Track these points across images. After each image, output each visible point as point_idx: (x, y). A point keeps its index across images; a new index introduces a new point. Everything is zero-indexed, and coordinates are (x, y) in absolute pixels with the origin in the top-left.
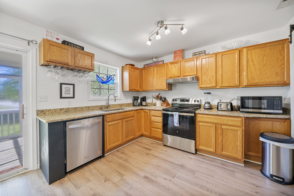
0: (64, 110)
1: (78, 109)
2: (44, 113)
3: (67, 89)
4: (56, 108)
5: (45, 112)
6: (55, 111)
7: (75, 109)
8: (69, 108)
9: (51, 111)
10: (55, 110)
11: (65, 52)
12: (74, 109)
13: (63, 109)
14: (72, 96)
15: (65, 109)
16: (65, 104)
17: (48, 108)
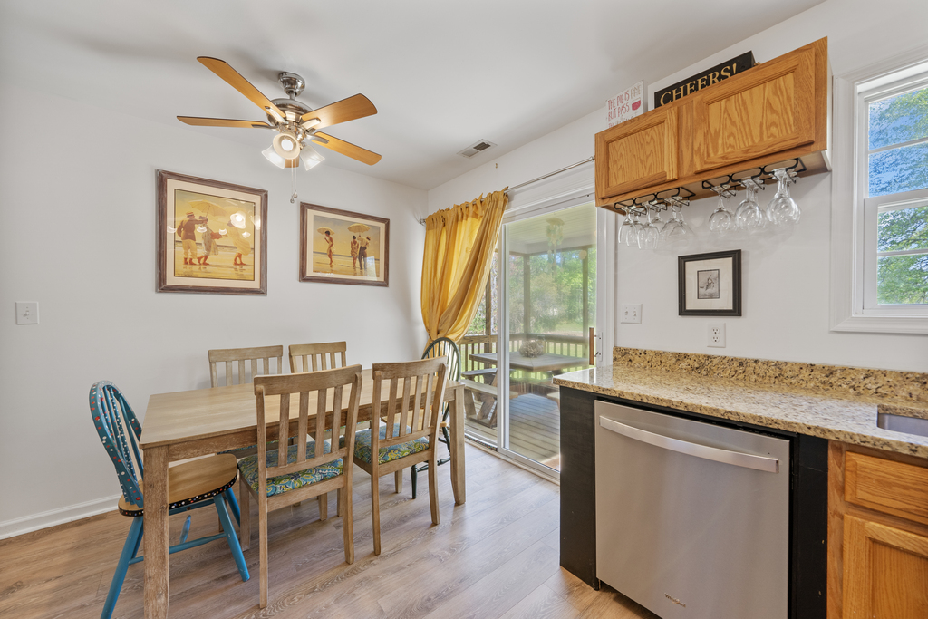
0: (691, 363)
1: (758, 371)
2: (630, 360)
3: (703, 278)
4: (661, 349)
5: (632, 358)
6: (659, 359)
7: (741, 364)
8: (709, 357)
9: (648, 358)
10: (659, 354)
11: (652, 137)
12: (736, 364)
13: (686, 356)
14: (730, 307)
15: (693, 358)
16: (697, 338)
17: (642, 346)
